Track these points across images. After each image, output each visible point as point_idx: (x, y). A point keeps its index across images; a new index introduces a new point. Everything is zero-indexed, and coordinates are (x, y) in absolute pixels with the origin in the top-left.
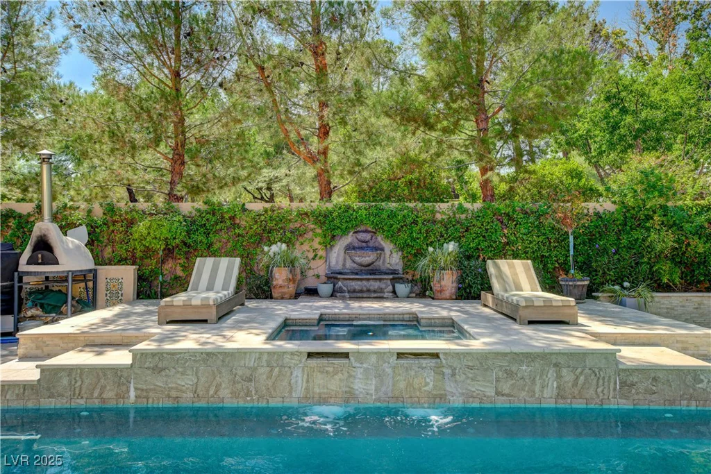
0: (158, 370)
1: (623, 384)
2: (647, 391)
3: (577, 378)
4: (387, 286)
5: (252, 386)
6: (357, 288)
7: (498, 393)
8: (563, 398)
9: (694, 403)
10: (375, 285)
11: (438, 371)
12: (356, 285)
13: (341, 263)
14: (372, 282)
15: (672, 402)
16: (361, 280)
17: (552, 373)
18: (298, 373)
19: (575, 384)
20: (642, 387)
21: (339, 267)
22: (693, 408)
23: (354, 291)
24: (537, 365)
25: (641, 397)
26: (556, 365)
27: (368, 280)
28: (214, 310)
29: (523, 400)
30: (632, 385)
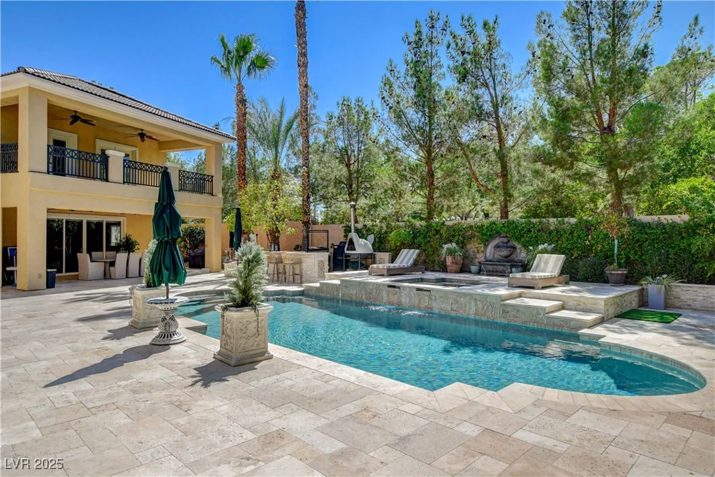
0: (347, 287)
1: (503, 311)
2: (514, 316)
3: (484, 306)
4: (507, 269)
5: (371, 296)
6: (491, 269)
7: (452, 310)
8: (478, 315)
9: (536, 324)
10: (501, 268)
11: (430, 297)
12: (490, 268)
13: (492, 256)
14: (499, 267)
15: (526, 323)
16: (493, 265)
17: (473, 303)
18: (384, 293)
19: (483, 309)
20: (512, 314)
21: (491, 258)
22: (536, 327)
23: (489, 271)
24: (467, 298)
25: (511, 318)
26: (475, 300)
27: (497, 265)
28: (386, 271)
29: (461, 313)
30: (507, 312)
